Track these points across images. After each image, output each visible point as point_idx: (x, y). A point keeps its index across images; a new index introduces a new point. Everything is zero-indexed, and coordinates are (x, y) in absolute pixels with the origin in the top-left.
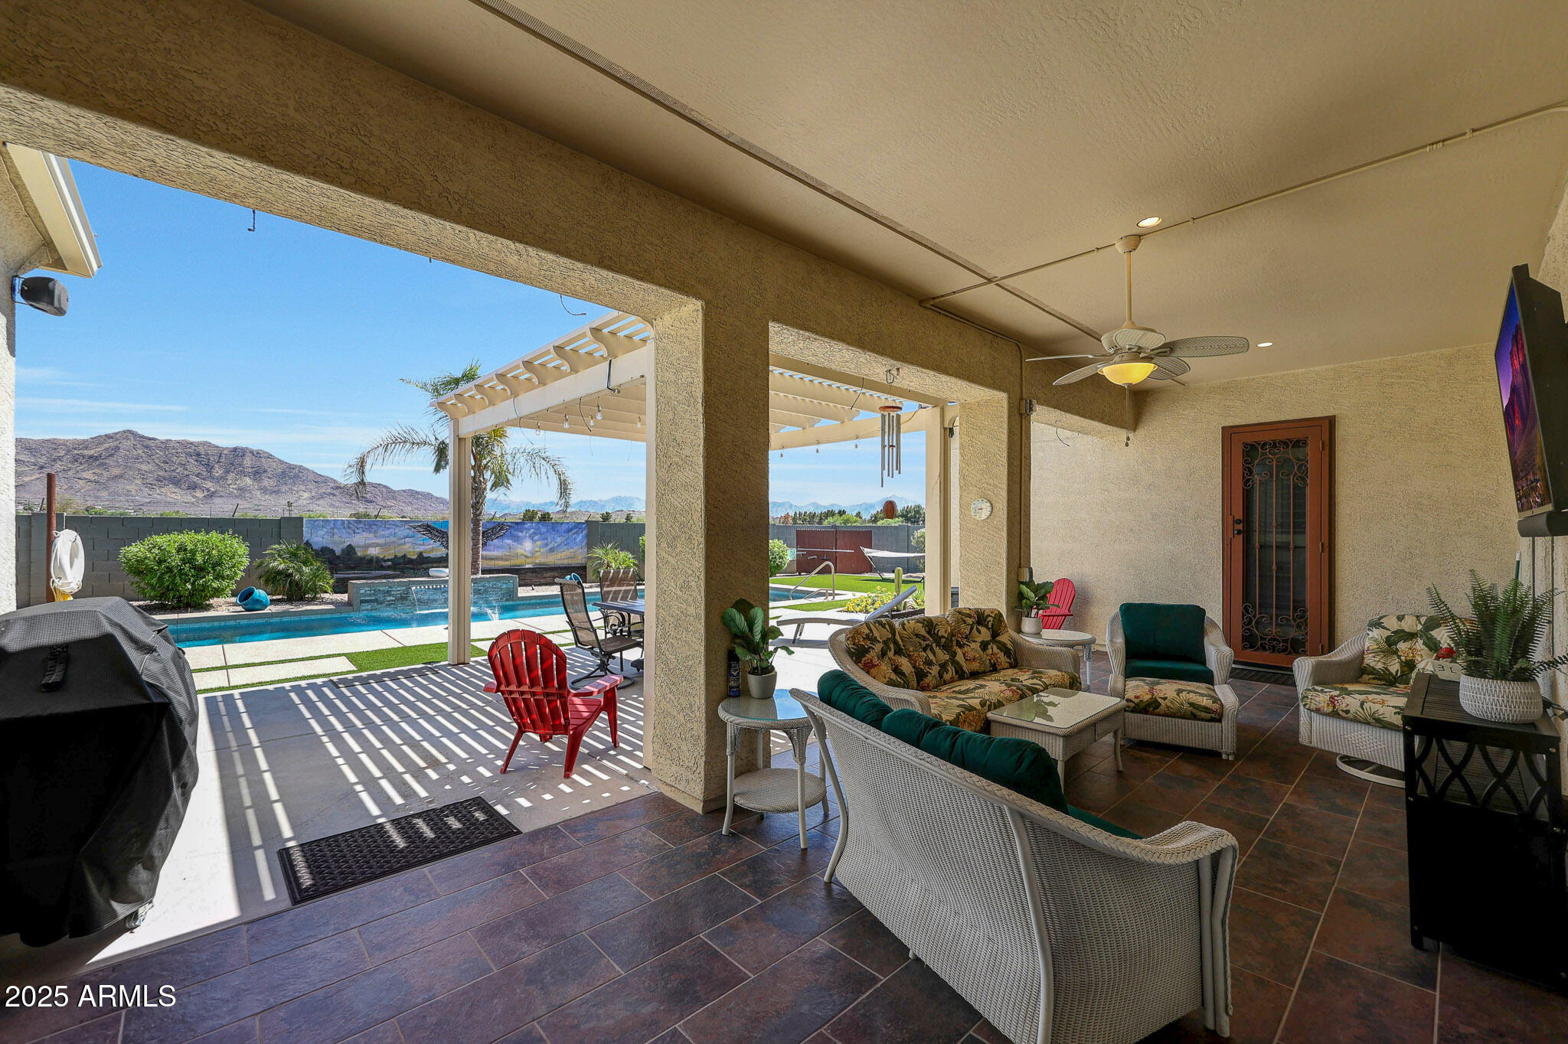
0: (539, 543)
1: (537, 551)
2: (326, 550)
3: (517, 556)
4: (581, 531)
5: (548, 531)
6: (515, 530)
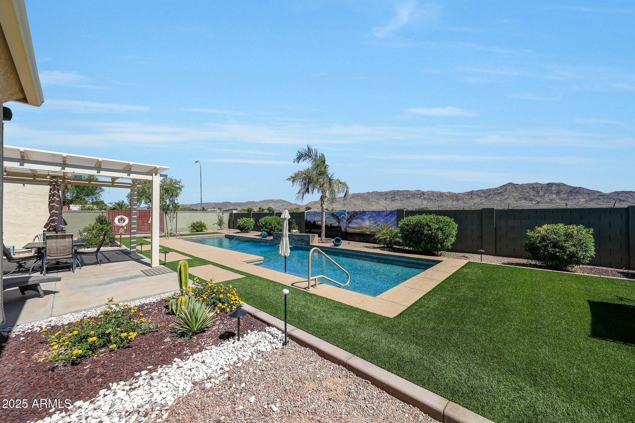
0: (372, 222)
1: (372, 226)
2: (310, 222)
3: (363, 227)
4: (394, 215)
5: (376, 216)
6: (362, 215)
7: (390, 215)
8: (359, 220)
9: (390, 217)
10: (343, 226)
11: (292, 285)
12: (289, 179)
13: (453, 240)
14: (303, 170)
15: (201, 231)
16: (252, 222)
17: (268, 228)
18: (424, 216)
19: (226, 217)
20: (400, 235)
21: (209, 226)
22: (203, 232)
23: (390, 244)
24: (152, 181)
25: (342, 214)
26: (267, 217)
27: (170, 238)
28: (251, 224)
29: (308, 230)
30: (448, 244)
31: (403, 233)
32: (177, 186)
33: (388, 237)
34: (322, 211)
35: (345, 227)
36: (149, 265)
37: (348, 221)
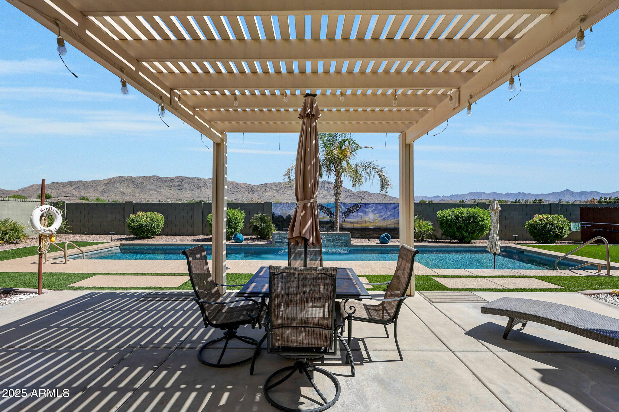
0: (377, 215)
1: (377, 220)
3: (365, 222)
5: (382, 208)
6: (364, 208)
8: (360, 214)
35: (341, 222)
37: (345, 215)
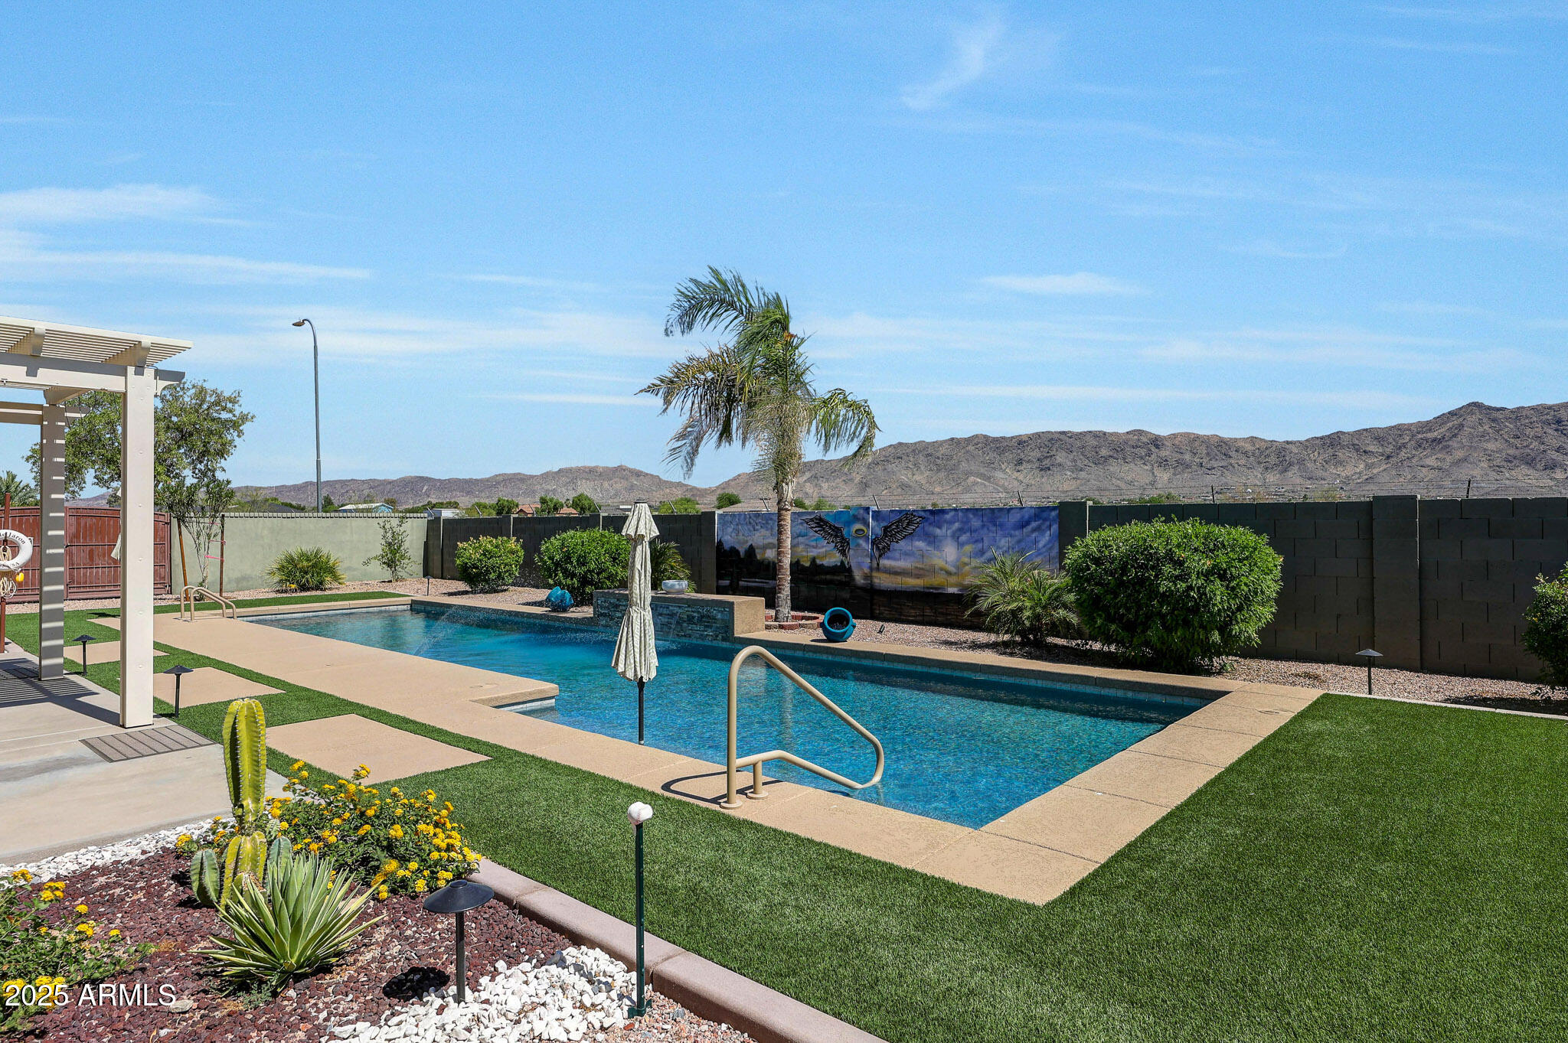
0: (968, 548)
1: (966, 564)
2: (734, 551)
3: (933, 571)
4: (1048, 523)
5: (983, 526)
6: (930, 524)
7: (1034, 524)
8: (920, 544)
9: (1034, 530)
10: (859, 565)
11: (666, 787)
12: (652, 389)
13: (1266, 612)
14: (705, 355)
15: (317, 588)
16: (512, 552)
17: (573, 575)
18: (1159, 525)
19: (414, 534)
20: (1071, 597)
21: (349, 569)
22: (328, 592)
23: (1033, 629)
24: (125, 394)
25: (856, 519)
26: (571, 532)
27: (197, 613)
28: (510, 559)
29: (726, 582)
30: (1249, 630)
31: (1081, 590)
32: (224, 415)
33: (1028, 604)
34: (780, 510)
35: (866, 570)
36: (115, 719)
37: (878, 548)
